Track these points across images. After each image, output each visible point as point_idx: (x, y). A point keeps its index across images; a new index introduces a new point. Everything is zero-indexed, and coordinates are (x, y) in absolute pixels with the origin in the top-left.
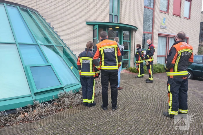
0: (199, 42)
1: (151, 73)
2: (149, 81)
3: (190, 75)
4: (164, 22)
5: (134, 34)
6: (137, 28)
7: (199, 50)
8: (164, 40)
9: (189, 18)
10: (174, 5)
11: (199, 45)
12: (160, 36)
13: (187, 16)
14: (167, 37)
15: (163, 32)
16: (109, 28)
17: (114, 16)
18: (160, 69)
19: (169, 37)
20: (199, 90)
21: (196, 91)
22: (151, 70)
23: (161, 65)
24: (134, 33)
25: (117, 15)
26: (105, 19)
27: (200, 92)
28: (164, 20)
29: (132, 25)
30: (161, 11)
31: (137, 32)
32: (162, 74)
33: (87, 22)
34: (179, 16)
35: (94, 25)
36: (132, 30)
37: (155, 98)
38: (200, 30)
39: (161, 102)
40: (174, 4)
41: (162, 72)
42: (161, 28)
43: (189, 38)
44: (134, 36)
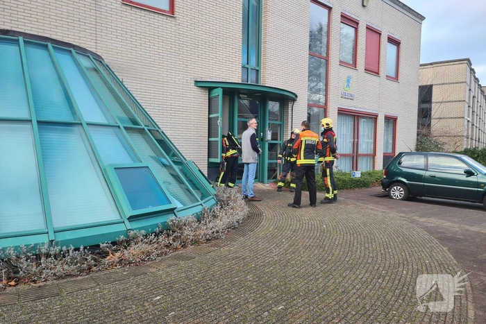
0: (418, 128)
1: (329, 184)
2: (327, 201)
3: (403, 192)
4: (348, 85)
5: (290, 109)
6: (296, 96)
7: (417, 145)
8: (349, 123)
9: (396, 78)
10: (366, 51)
11: (418, 135)
12: (342, 112)
13: (393, 74)
14: (355, 115)
15: (348, 105)
16: (241, 96)
17: (249, 70)
18: (344, 181)
19: (358, 116)
20: (421, 217)
21: (415, 218)
22: (329, 177)
23: (345, 174)
24: (290, 105)
25: (257, 68)
26: (234, 75)
27: (423, 220)
28: (348, 81)
29: (285, 89)
30: (342, 63)
31: (296, 104)
32: (349, 191)
33: (196, 82)
34: (377, 73)
35: (210, 89)
36: (286, 99)
37: (344, 229)
38: (419, 103)
39: (355, 235)
40: (366, 49)
41: (347, 189)
42: (342, 97)
43: (398, 120)
44: (290, 112)
